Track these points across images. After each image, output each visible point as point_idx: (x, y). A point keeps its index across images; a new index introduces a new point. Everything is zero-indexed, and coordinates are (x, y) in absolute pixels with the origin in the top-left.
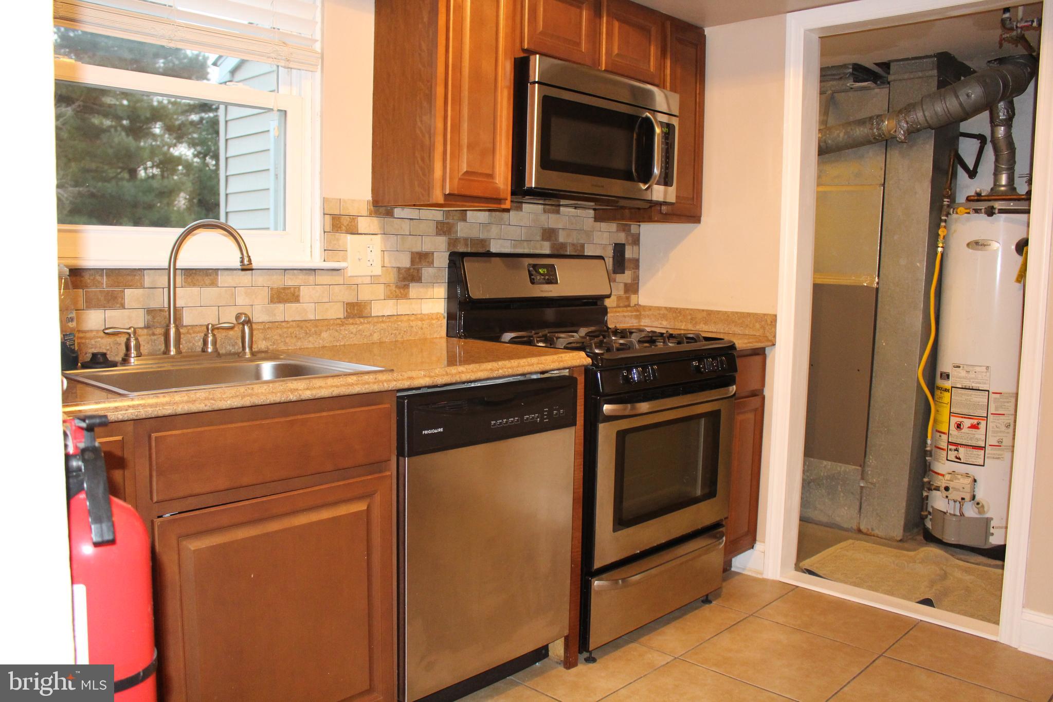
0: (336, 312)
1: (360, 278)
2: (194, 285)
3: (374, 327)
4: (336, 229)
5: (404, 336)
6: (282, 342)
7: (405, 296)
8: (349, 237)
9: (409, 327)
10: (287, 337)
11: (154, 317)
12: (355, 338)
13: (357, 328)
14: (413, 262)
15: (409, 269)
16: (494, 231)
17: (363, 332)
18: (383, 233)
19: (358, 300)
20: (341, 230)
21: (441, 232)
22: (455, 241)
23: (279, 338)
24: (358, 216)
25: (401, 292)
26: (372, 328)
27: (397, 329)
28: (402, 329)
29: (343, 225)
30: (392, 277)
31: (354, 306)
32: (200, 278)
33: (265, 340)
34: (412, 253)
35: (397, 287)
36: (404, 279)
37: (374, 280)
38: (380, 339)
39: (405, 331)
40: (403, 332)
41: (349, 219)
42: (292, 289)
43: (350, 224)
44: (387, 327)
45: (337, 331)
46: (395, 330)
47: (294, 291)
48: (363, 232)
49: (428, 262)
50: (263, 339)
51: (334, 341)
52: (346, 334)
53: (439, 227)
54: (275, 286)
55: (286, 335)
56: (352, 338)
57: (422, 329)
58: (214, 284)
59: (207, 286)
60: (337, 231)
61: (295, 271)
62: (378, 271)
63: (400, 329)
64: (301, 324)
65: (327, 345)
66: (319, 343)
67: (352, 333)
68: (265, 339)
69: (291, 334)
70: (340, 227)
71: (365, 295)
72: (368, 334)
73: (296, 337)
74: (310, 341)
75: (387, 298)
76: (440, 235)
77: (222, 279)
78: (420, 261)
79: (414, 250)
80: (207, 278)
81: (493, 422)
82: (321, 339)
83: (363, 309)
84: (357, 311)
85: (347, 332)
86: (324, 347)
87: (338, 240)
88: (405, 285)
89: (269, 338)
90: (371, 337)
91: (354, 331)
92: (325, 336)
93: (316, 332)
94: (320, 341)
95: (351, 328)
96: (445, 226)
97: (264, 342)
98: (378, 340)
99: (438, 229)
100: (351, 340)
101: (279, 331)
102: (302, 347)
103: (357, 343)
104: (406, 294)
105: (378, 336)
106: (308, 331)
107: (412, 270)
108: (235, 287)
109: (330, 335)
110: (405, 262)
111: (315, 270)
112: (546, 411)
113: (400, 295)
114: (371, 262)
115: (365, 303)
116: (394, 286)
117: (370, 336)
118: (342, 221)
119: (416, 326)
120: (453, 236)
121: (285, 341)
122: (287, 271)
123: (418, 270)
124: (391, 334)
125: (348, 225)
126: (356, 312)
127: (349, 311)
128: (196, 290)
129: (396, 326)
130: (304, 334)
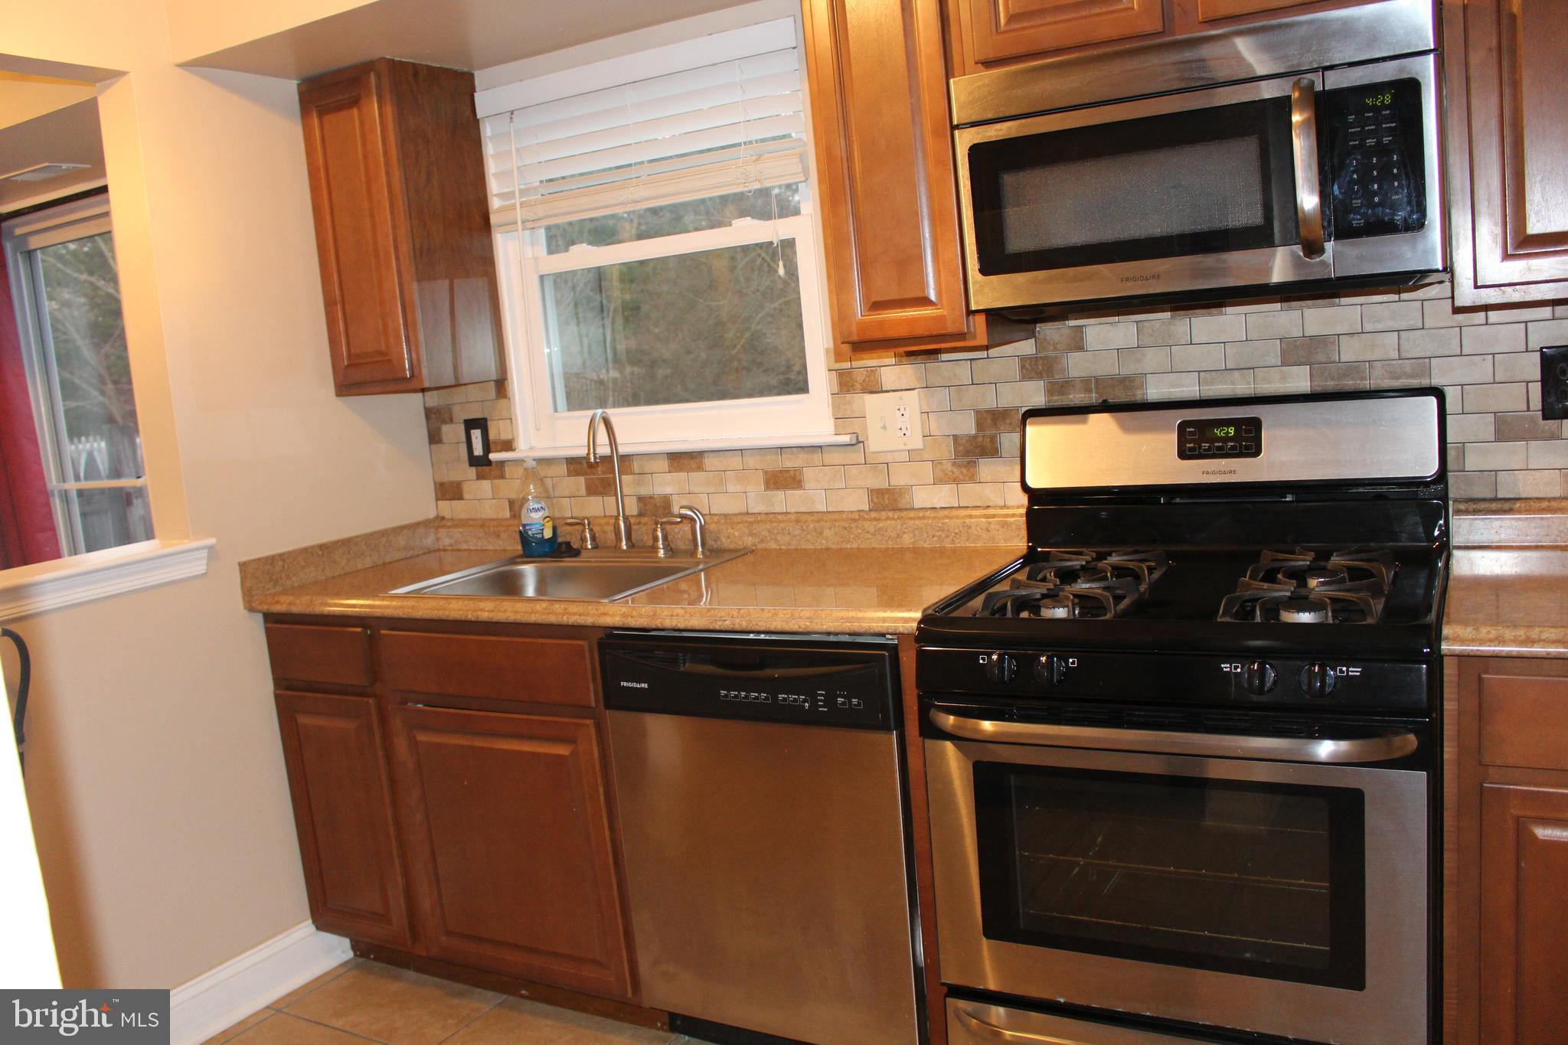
0: (858, 502)
1: (889, 454)
2: (681, 470)
3: (902, 525)
4: (846, 389)
5: (957, 541)
6: (772, 539)
7: (973, 479)
8: (868, 397)
9: (964, 527)
10: (778, 533)
11: (645, 505)
12: (873, 540)
13: (875, 526)
14: (980, 425)
15: (975, 437)
16: (1152, 359)
17: (886, 531)
18: (925, 386)
19: (889, 486)
20: (854, 390)
21: (1033, 374)
22: (1062, 386)
23: (767, 534)
24: (880, 367)
25: (962, 473)
26: (899, 527)
27: (941, 529)
28: (952, 530)
29: (856, 382)
30: (947, 450)
31: (883, 494)
32: (685, 462)
33: (752, 536)
34: (978, 412)
35: (954, 464)
36: (967, 453)
37: (913, 456)
38: (914, 542)
39: (956, 533)
40: (953, 534)
41: (865, 373)
42: (792, 473)
43: (867, 380)
44: (926, 525)
45: (845, 528)
46: (939, 531)
47: (794, 474)
48: (889, 389)
49: (1011, 424)
50: (749, 535)
51: (842, 542)
52: (860, 534)
53: (1028, 366)
54: (770, 468)
55: (776, 531)
56: (869, 539)
57: (988, 530)
58: (700, 468)
59: (693, 470)
60: (848, 392)
61: (794, 449)
62: (917, 442)
63: (948, 531)
64: (800, 518)
65: (833, 547)
66: (822, 544)
67: (868, 532)
68: (751, 534)
69: (782, 529)
70: (853, 386)
71: (900, 478)
72: (893, 534)
73: (789, 534)
74: (808, 541)
75: (938, 481)
76: (1031, 379)
77: (709, 462)
78: (995, 424)
79: (983, 406)
80: (692, 462)
81: (723, 693)
82: (823, 538)
83: (899, 499)
84: (889, 500)
85: (860, 531)
86: (827, 549)
87: (850, 403)
88: (969, 463)
89: (755, 534)
90: (898, 540)
91: (872, 529)
92: (829, 535)
93: (815, 529)
94: (823, 541)
95: (866, 526)
96: (1041, 362)
97: (750, 538)
98: (911, 543)
99: (1027, 369)
100: (869, 542)
101: (768, 526)
102: (799, 547)
103: (877, 546)
104: (973, 475)
105: (910, 539)
106: (805, 528)
107: (981, 439)
108: (724, 471)
109: (836, 534)
110: (967, 426)
111: (820, 447)
112: (821, 695)
113: (960, 477)
114: (904, 431)
115: (900, 489)
116: (950, 464)
117: (897, 538)
118: (854, 376)
119: (977, 525)
120: (1058, 377)
121: (776, 539)
122: (783, 450)
123: (993, 439)
124: (933, 537)
125: (864, 381)
126: (887, 502)
127: (875, 500)
128: (683, 475)
129: (940, 525)
130: (799, 531)
